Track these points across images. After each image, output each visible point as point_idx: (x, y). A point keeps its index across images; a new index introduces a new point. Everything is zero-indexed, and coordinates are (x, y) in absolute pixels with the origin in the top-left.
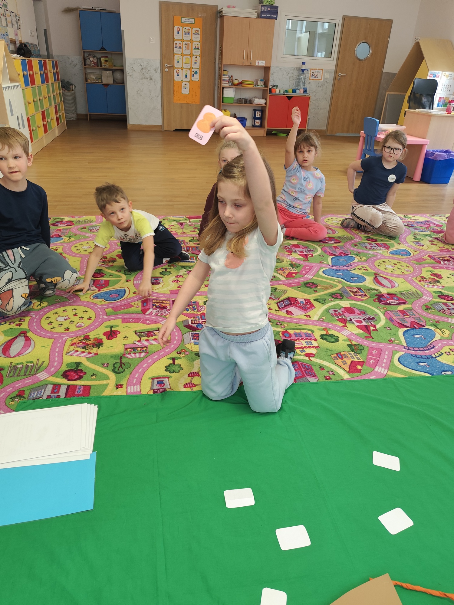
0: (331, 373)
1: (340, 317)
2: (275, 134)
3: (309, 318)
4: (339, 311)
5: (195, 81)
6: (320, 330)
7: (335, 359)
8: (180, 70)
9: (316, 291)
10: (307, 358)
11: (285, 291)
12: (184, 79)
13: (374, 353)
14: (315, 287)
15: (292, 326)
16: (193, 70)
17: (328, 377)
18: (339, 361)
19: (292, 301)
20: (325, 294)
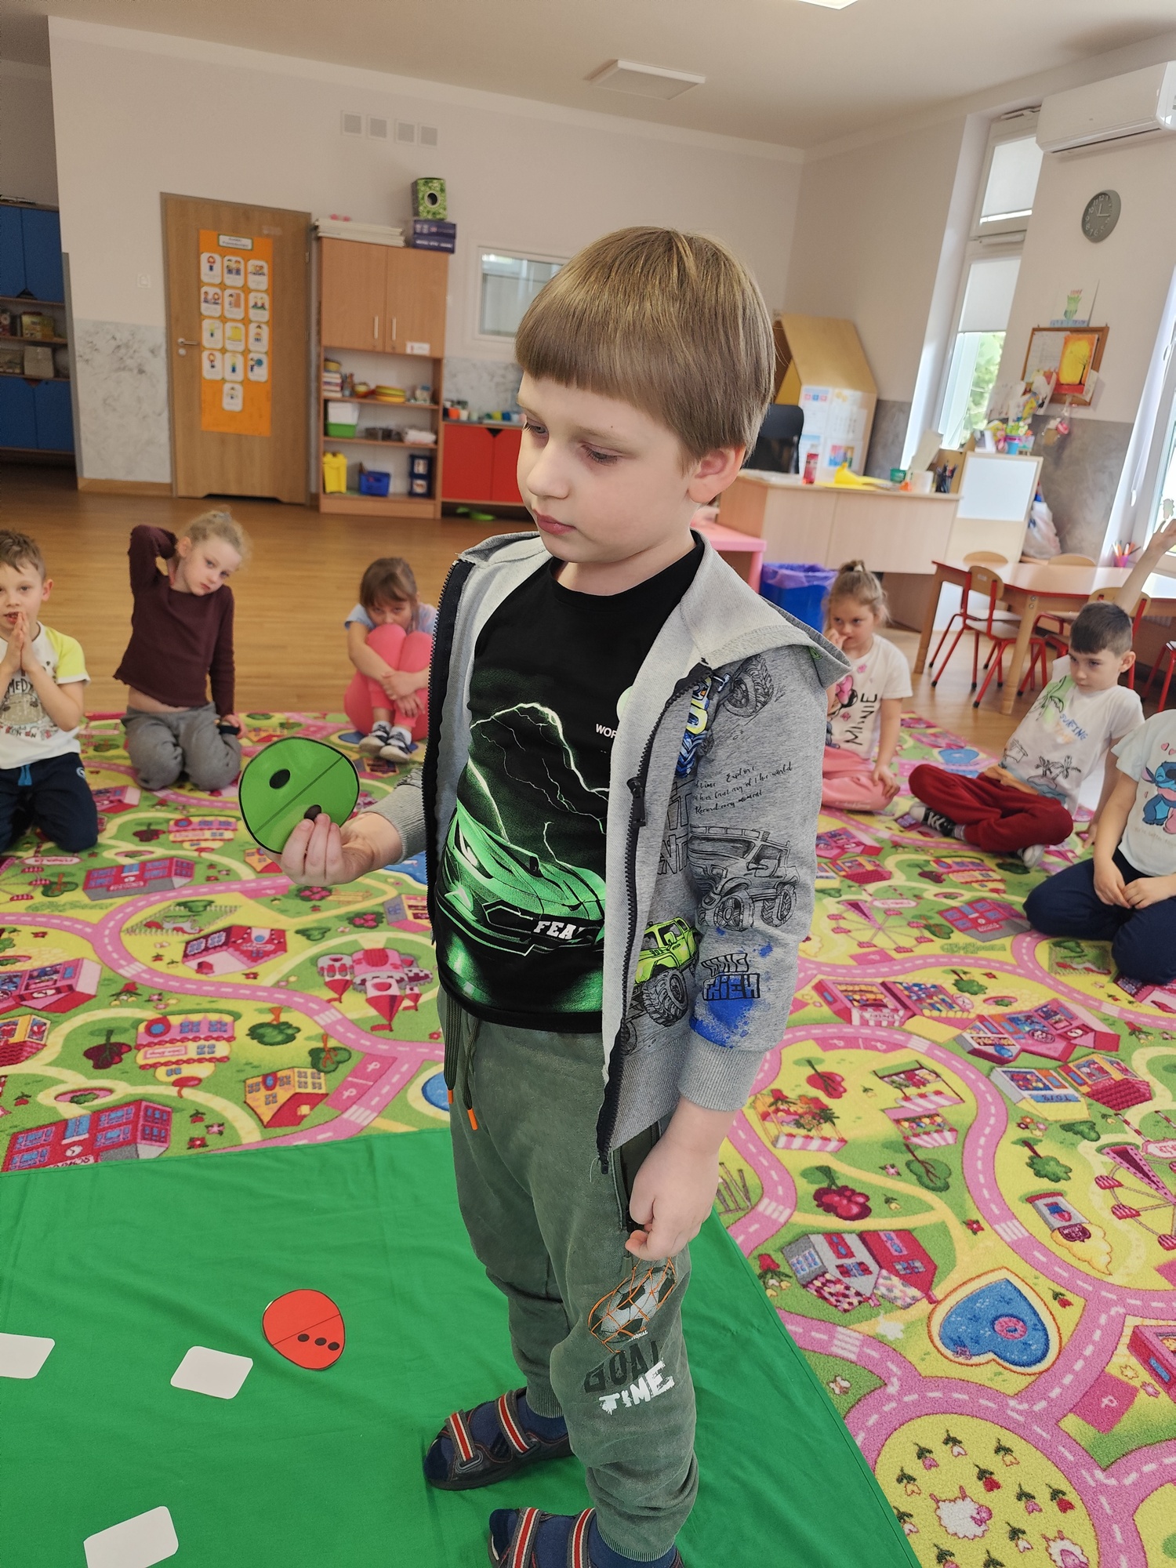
0: (216, 1129)
1: (338, 977)
2: (466, 516)
3: (251, 982)
4: (347, 961)
5: (257, 383)
6: (261, 1011)
7: (253, 1089)
8: (218, 355)
9: (315, 909)
10: (174, 1091)
11: (232, 910)
12: (229, 375)
13: (369, 1070)
14: (322, 898)
15: (189, 1002)
16: (251, 355)
17: (198, 1139)
18: (259, 1098)
19: (234, 937)
20: (339, 917)
